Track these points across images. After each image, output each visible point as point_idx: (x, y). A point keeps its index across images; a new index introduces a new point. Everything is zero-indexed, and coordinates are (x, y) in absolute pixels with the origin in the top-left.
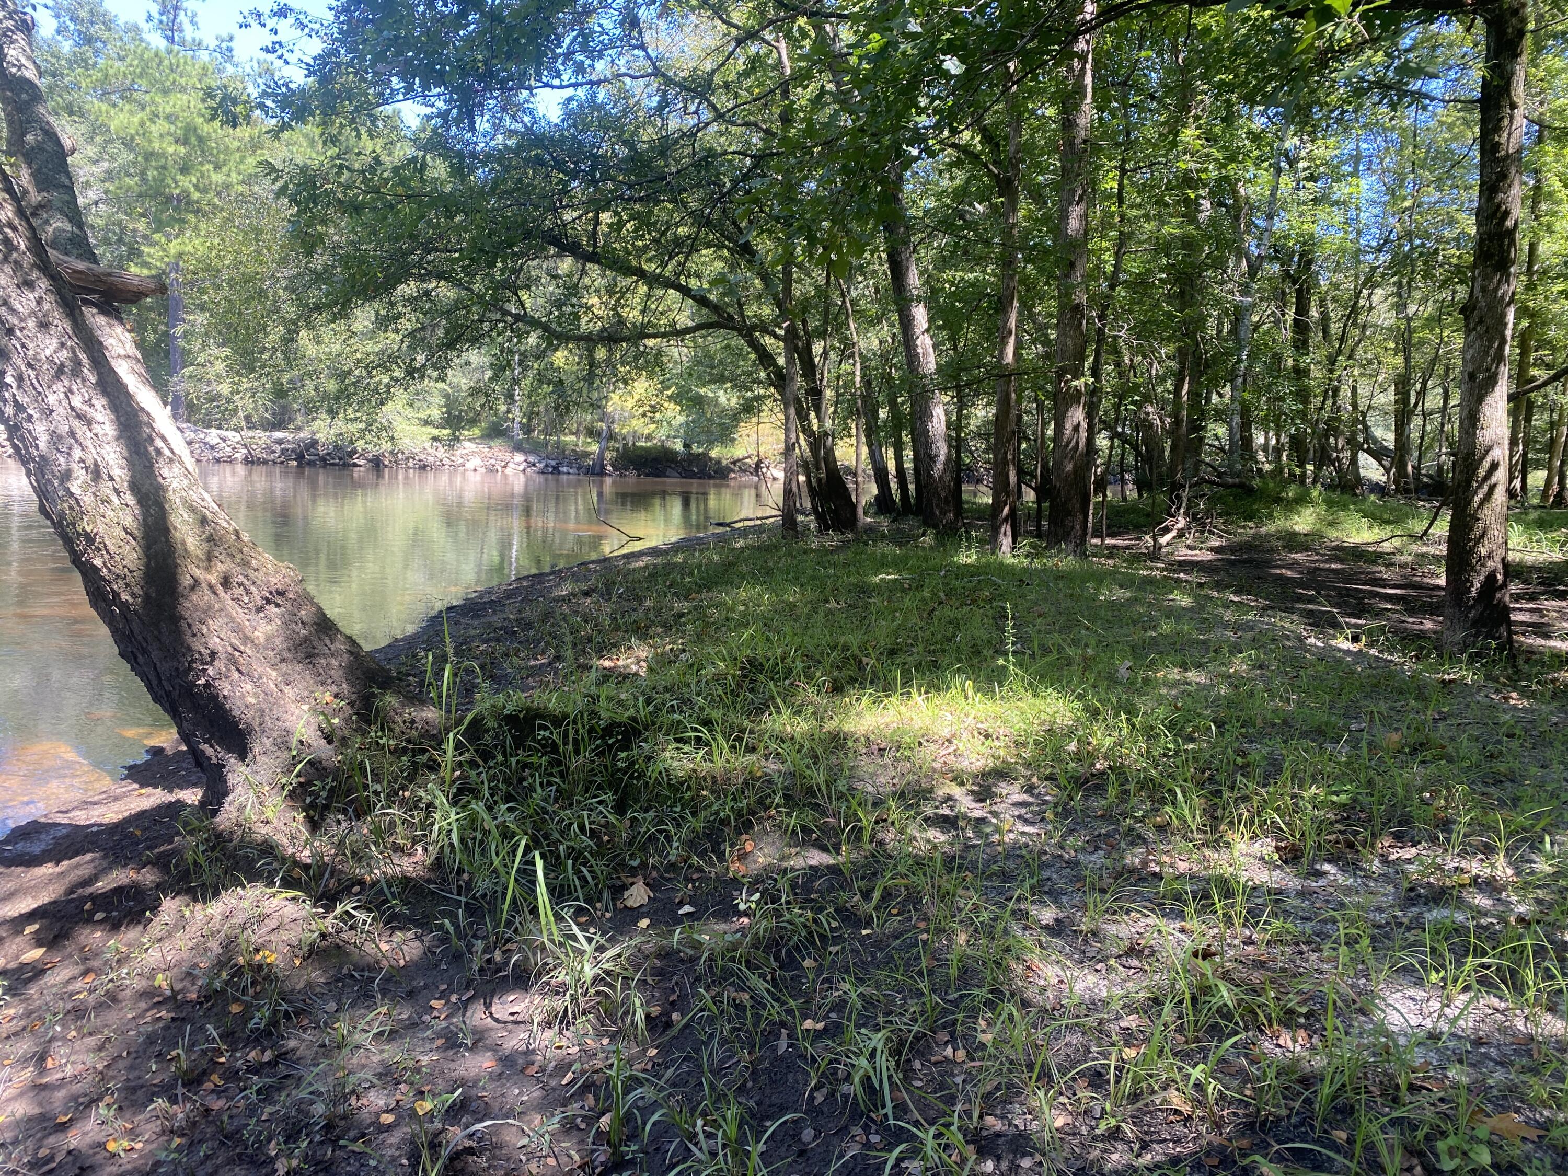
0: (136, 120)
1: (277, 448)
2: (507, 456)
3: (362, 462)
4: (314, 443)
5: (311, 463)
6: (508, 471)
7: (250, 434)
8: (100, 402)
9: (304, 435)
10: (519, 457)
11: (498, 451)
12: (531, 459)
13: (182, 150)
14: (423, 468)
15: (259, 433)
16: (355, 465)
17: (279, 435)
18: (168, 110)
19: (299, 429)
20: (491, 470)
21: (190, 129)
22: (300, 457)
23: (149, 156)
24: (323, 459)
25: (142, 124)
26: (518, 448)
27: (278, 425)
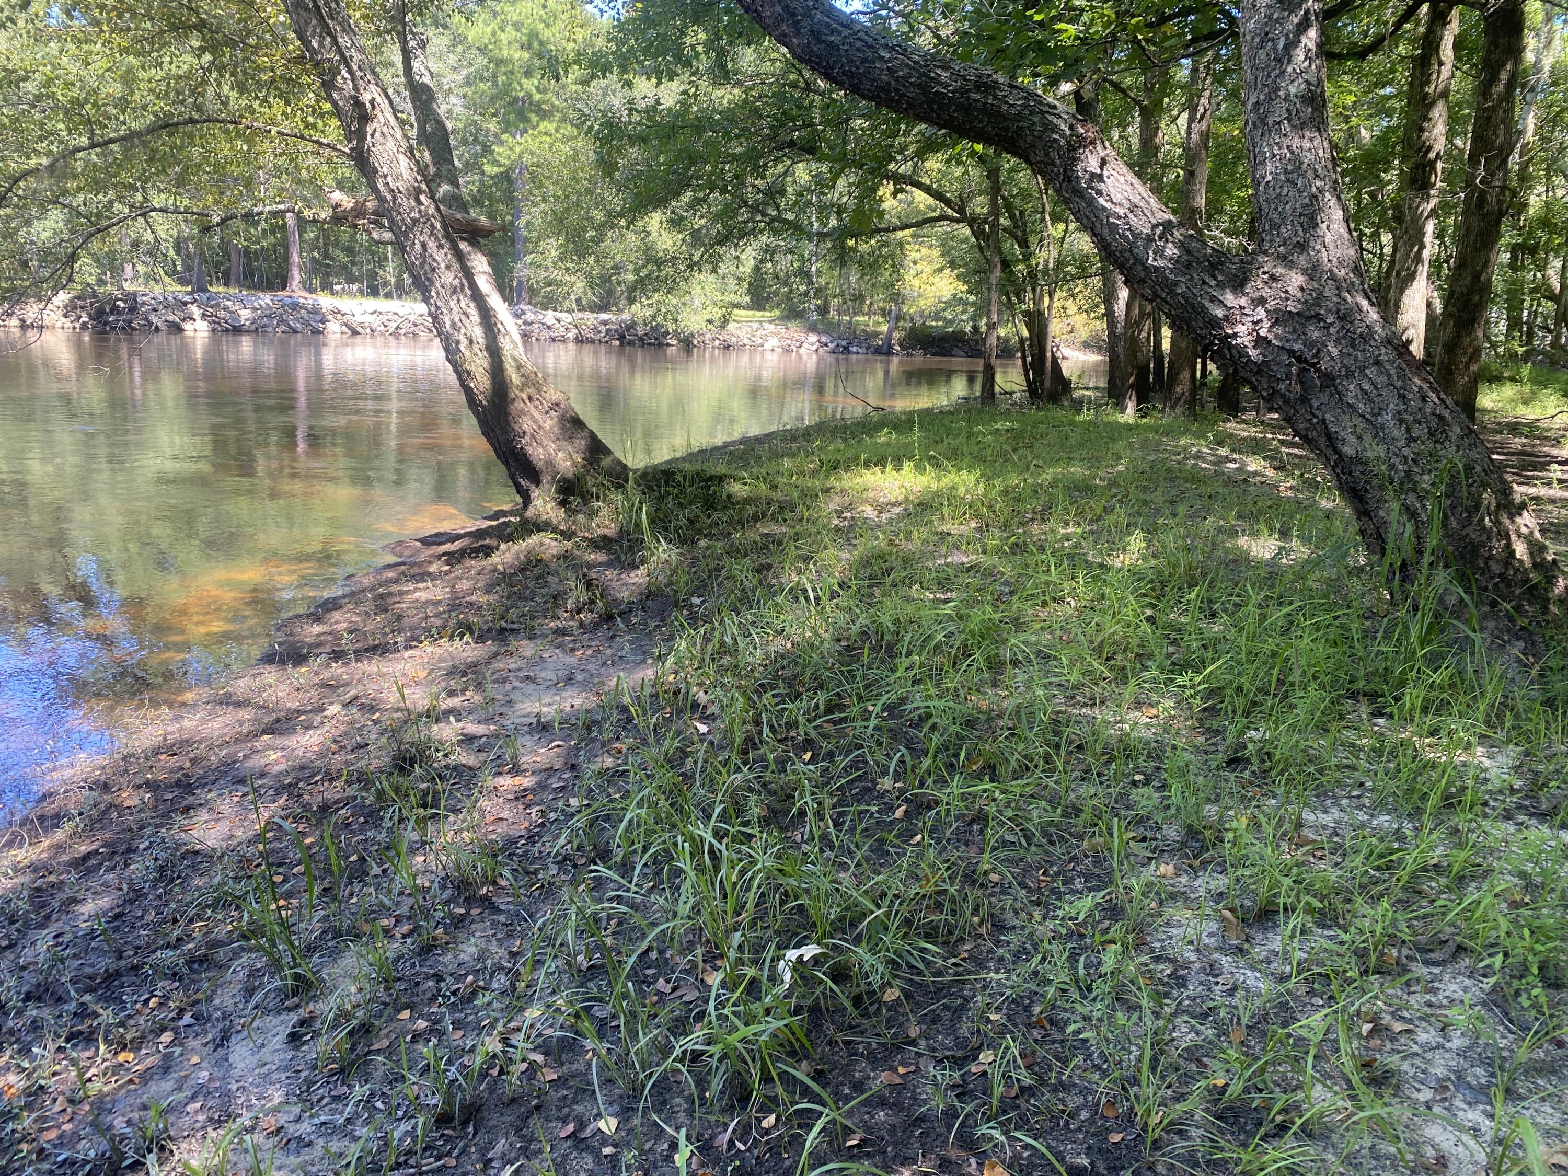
0: (489, 30)
1: (603, 328)
2: (802, 336)
3: (674, 342)
4: (633, 325)
5: (631, 343)
6: (802, 350)
7: (580, 315)
9: (626, 316)
10: (813, 338)
11: (795, 331)
12: (824, 339)
13: (526, 56)
14: (727, 347)
15: (587, 315)
16: (668, 345)
17: (604, 316)
18: (515, 18)
19: (621, 311)
20: (787, 351)
21: (534, 35)
22: (622, 338)
23: (500, 62)
24: (641, 339)
25: (494, 34)
26: (812, 328)
27: (603, 307)
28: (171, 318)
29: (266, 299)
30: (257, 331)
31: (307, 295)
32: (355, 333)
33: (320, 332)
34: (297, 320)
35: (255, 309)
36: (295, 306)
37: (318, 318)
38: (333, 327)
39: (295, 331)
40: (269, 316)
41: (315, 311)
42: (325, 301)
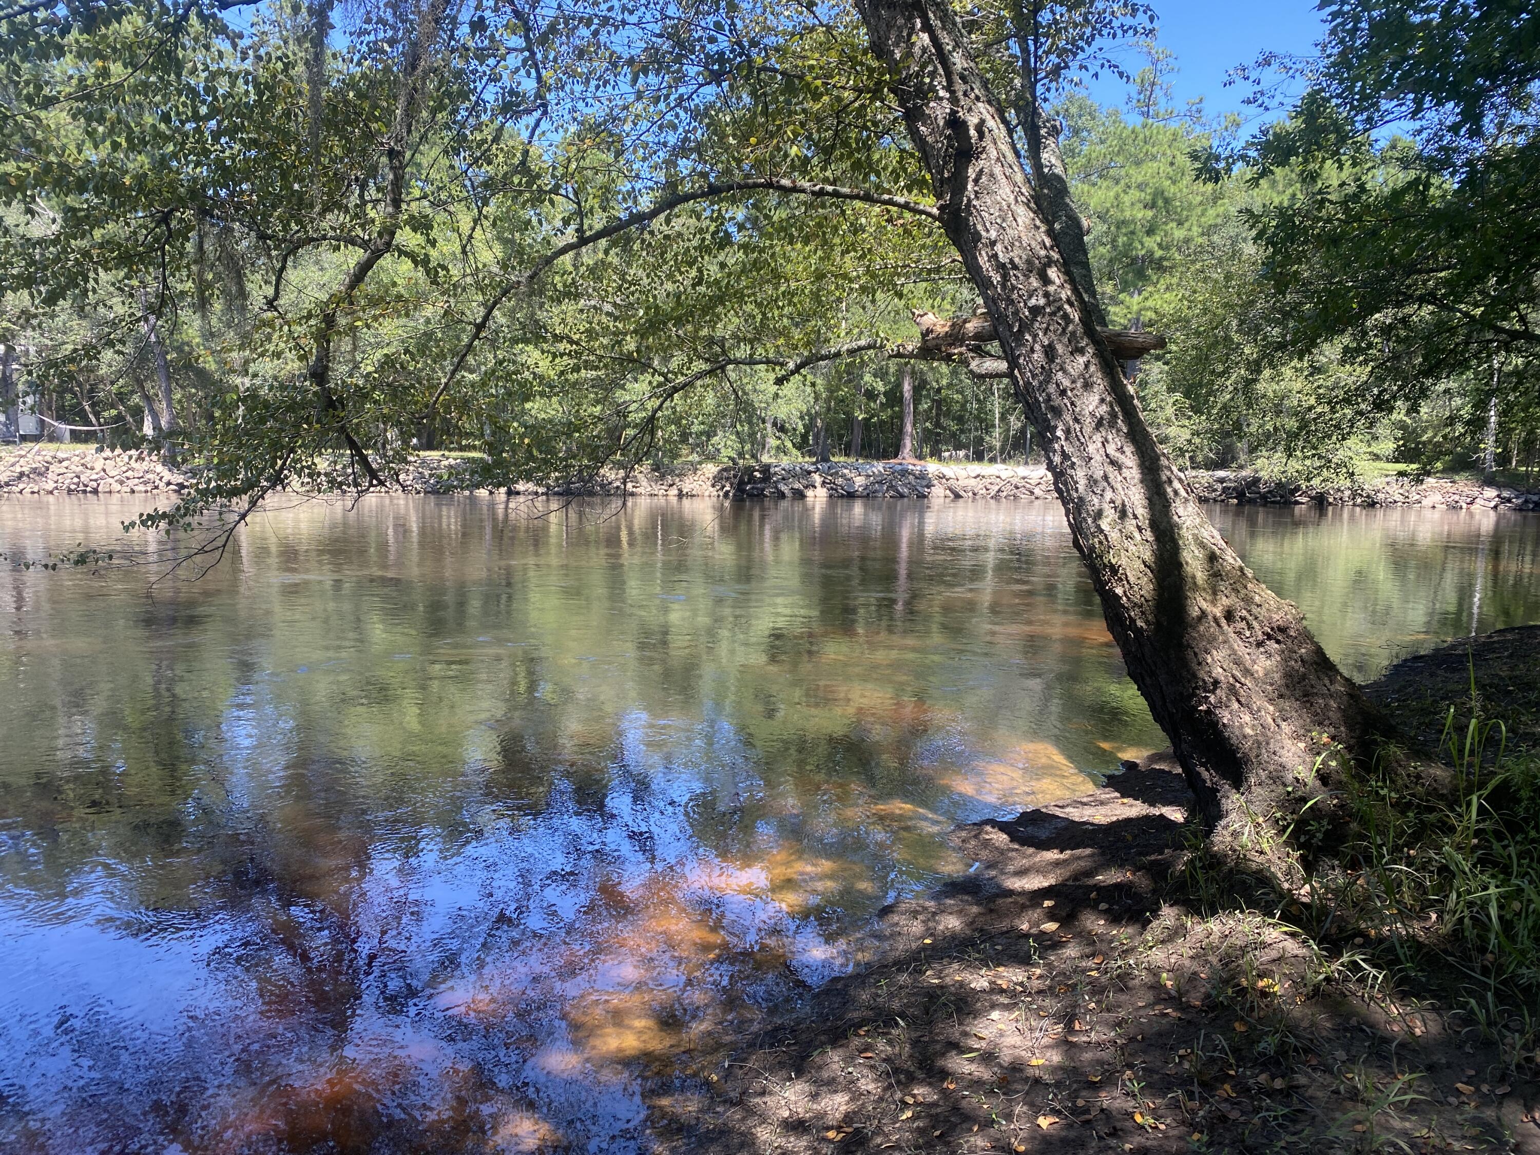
0: (1112, 194)
1: (1219, 486)
2: (1475, 491)
3: (1305, 500)
4: (1256, 481)
5: (1251, 501)
6: (1474, 508)
7: (1194, 473)
8: (1129, 449)
9: (1246, 473)
10: (1490, 493)
11: (1464, 485)
12: (1506, 494)
13: (1150, 214)
14: (1372, 505)
15: (1202, 473)
16: (1297, 503)
17: (1221, 474)
18: (1140, 179)
19: (1241, 467)
20: (1454, 507)
21: (1159, 193)
22: (1240, 495)
23: (1121, 224)
24: (1264, 497)
25: (1117, 197)
26: (1489, 481)
27: (1222, 464)
28: (797, 486)
29: (879, 467)
30: (868, 496)
31: (916, 462)
32: (957, 496)
33: (925, 497)
34: (905, 485)
35: (868, 476)
36: (905, 473)
37: (924, 483)
38: (938, 492)
39: (902, 496)
40: (880, 483)
41: (922, 476)
42: (932, 467)
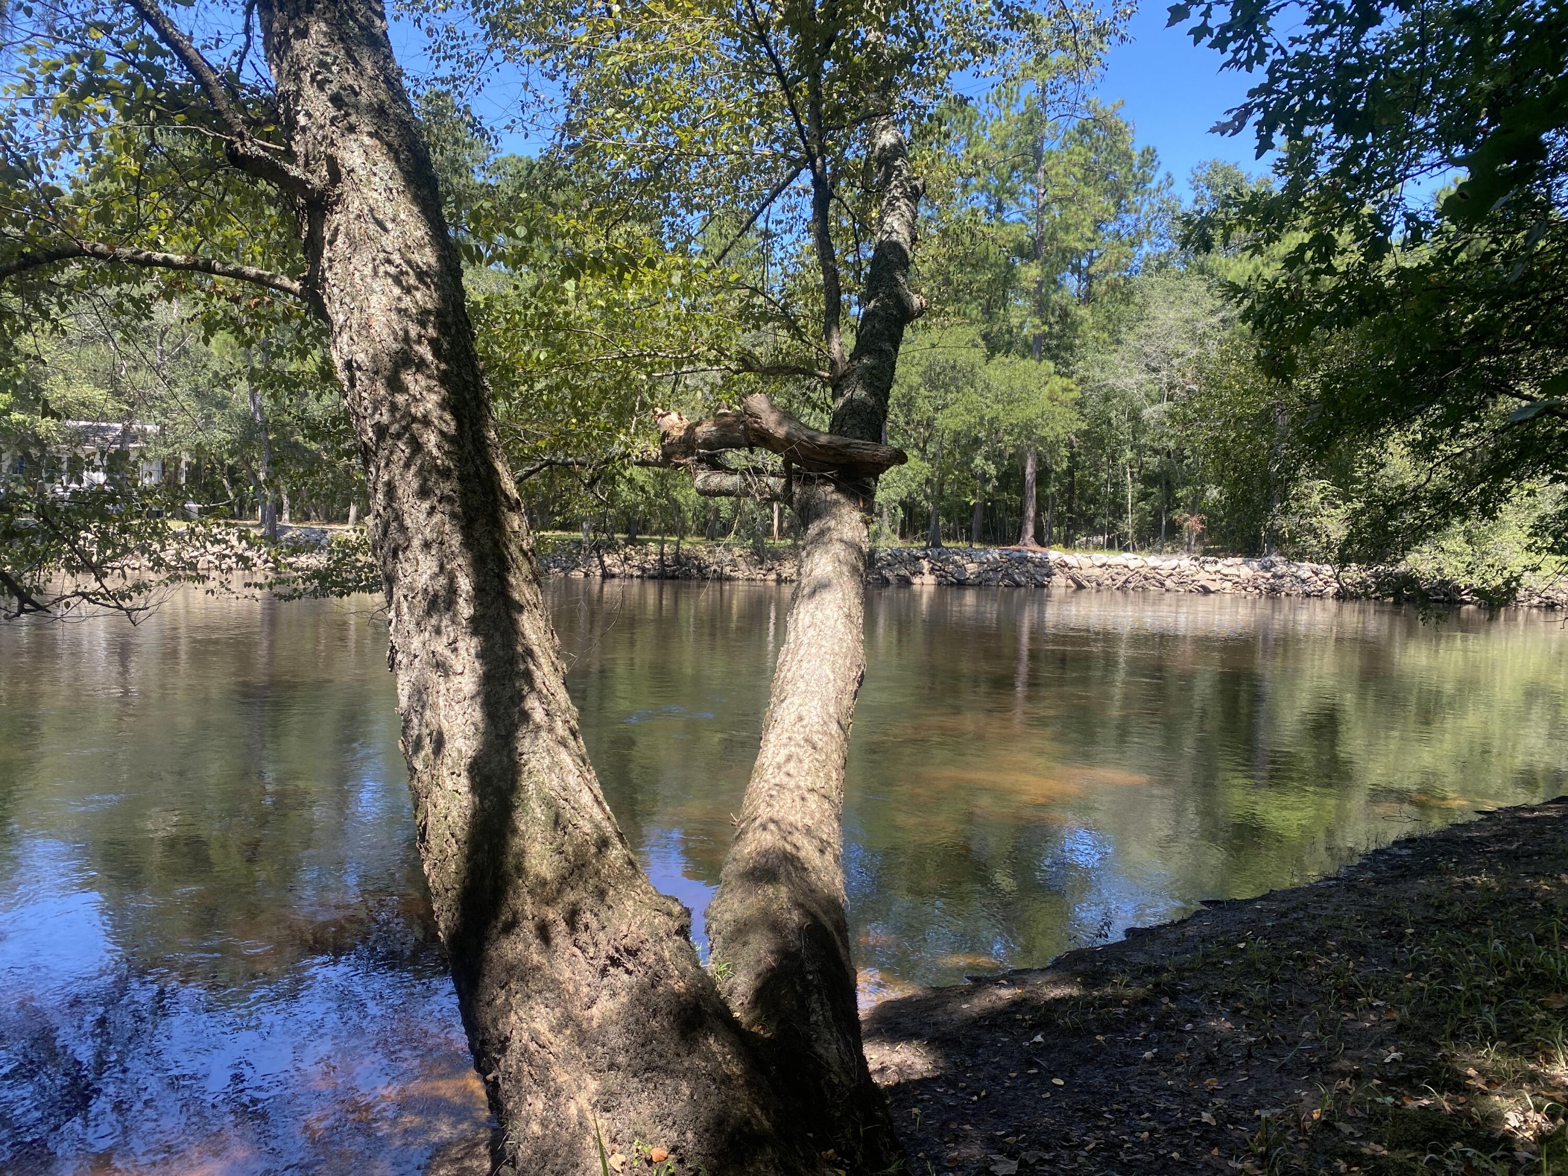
3: (1472, 599)
22: (1398, 593)
28: (903, 572)
29: (994, 553)
30: (981, 584)
31: (1038, 548)
32: (1080, 587)
33: (1044, 586)
34: (1023, 573)
35: (982, 563)
36: (1023, 560)
37: (1044, 571)
38: (1059, 581)
39: (1018, 585)
40: (995, 570)
41: (1043, 564)
42: (1055, 554)
